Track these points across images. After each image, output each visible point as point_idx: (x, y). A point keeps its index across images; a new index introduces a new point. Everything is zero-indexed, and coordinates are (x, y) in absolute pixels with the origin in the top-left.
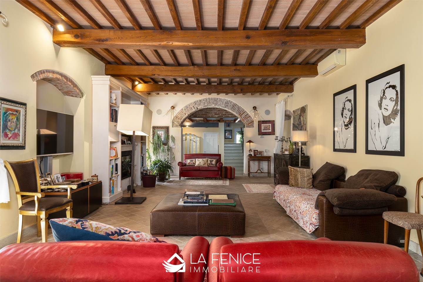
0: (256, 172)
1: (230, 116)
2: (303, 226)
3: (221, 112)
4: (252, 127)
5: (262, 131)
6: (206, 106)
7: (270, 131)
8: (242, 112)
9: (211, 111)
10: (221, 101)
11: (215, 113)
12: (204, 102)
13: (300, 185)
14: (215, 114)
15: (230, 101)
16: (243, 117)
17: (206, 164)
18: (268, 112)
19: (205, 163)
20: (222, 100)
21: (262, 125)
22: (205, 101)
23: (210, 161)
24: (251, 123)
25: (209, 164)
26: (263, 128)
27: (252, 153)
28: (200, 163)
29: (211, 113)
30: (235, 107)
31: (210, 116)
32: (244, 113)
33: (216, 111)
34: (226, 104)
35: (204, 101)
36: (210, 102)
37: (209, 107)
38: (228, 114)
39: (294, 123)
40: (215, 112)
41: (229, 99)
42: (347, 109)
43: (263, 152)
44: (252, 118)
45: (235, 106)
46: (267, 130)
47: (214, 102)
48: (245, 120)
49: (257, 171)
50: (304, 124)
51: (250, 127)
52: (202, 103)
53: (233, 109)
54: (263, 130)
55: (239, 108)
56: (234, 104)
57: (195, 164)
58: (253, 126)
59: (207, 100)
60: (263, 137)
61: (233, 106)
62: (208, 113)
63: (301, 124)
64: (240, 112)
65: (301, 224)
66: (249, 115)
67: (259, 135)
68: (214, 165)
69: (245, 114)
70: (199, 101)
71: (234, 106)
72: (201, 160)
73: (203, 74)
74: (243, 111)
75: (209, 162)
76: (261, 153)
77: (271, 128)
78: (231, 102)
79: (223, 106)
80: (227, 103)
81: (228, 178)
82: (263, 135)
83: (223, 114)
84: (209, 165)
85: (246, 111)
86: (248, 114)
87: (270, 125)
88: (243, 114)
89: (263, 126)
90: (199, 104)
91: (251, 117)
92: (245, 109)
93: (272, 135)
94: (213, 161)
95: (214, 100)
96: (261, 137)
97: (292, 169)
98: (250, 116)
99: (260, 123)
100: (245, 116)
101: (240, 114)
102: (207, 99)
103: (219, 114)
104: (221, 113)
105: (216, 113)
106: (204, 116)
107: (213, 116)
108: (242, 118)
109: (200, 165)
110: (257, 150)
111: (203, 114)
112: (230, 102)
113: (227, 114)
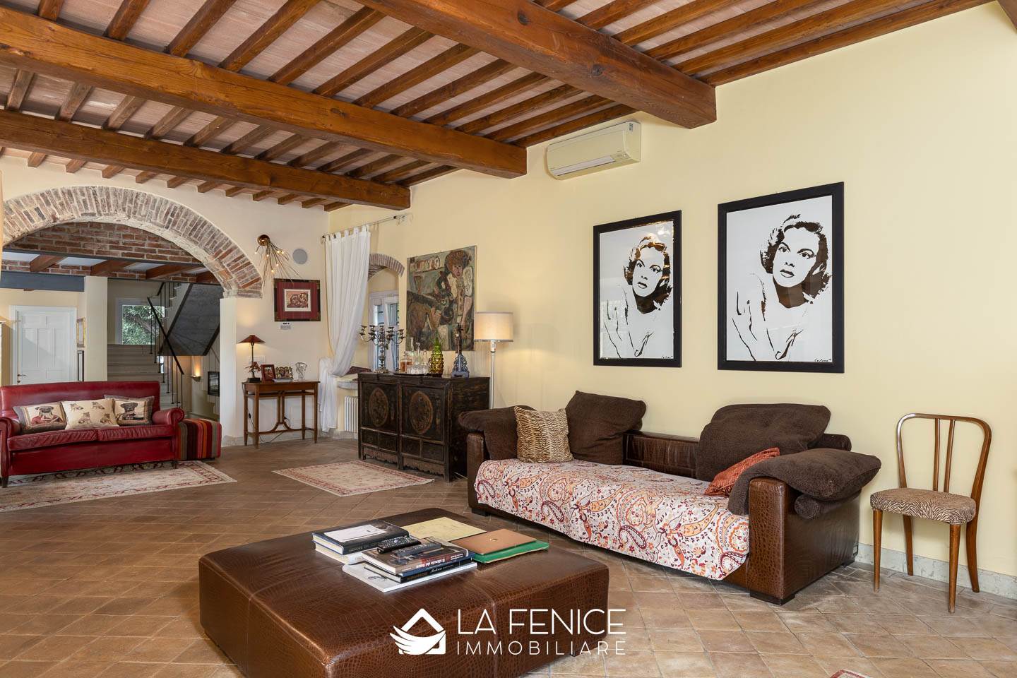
0: (273, 431)
1: (169, 256)
2: (679, 562)
3: (137, 242)
4: (256, 297)
5: (287, 309)
6: (93, 214)
7: (308, 309)
8: (221, 249)
9: (97, 233)
10: (151, 204)
11: (111, 242)
12: (84, 202)
13: (551, 456)
14: (112, 247)
15: (182, 208)
16: (228, 265)
17: (113, 419)
18: (301, 256)
19: (108, 416)
20: (155, 201)
21: (285, 290)
22: (89, 196)
23: (123, 406)
24: (251, 283)
25: (124, 419)
26: (287, 301)
27: (259, 375)
28: (87, 415)
29: (98, 241)
30: (203, 230)
31: (91, 252)
32: (231, 251)
33: (119, 236)
34: (169, 217)
35: (83, 195)
36: (108, 203)
37: (98, 219)
38: (160, 251)
39: (415, 291)
40: (115, 239)
41: (179, 203)
42: (648, 264)
43: (291, 369)
44: (255, 270)
45: (202, 227)
46: (299, 306)
47: (124, 203)
48: (233, 272)
49: (276, 428)
50: (462, 294)
51: (250, 296)
52: (75, 204)
53: (196, 236)
54: (288, 307)
55: (214, 234)
56: (195, 219)
57: (65, 421)
58: (259, 295)
59: (95, 194)
60: (289, 328)
61: (195, 228)
62: (82, 239)
63: (449, 294)
64: (220, 246)
65: (664, 558)
66: (247, 259)
67: (277, 320)
68: (142, 419)
69: (234, 255)
70: (63, 192)
71: (197, 229)
72: (87, 405)
73: (227, 99)
74: (227, 246)
75: (123, 411)
76: (285, 372)
77: (309, 302)
78: (188, 213)
79: (158, 221)
80: (173, 216)
81: (199, 456)
82: (288, 320)
83: (145, 251)
84: (125, 422)
85: (235, 247)
86: (243, 256)
87: (309, 291)
88: (227, 253)
89: (288, 293)
90: (62, 204)
91: (253, 267)
92: (232, 240)
93: (312, 321)
94: (136, 405)
95: (125, 198)
96: (282, 327)
97: (527, 416)
98: (249, 263)
99: (280, 285)
100: (235, 261)
101: (217, 254)
102: (97, 189)
103: (130, 249)
104: (134, 244)
105: (118, 242)
106: (68, 247)
107: (104, 253)
108: (224, 267)
109: (87, 425)
110: (272, 366)
111: (65, 243)
112: (184, 211)
113: (157, 249)
